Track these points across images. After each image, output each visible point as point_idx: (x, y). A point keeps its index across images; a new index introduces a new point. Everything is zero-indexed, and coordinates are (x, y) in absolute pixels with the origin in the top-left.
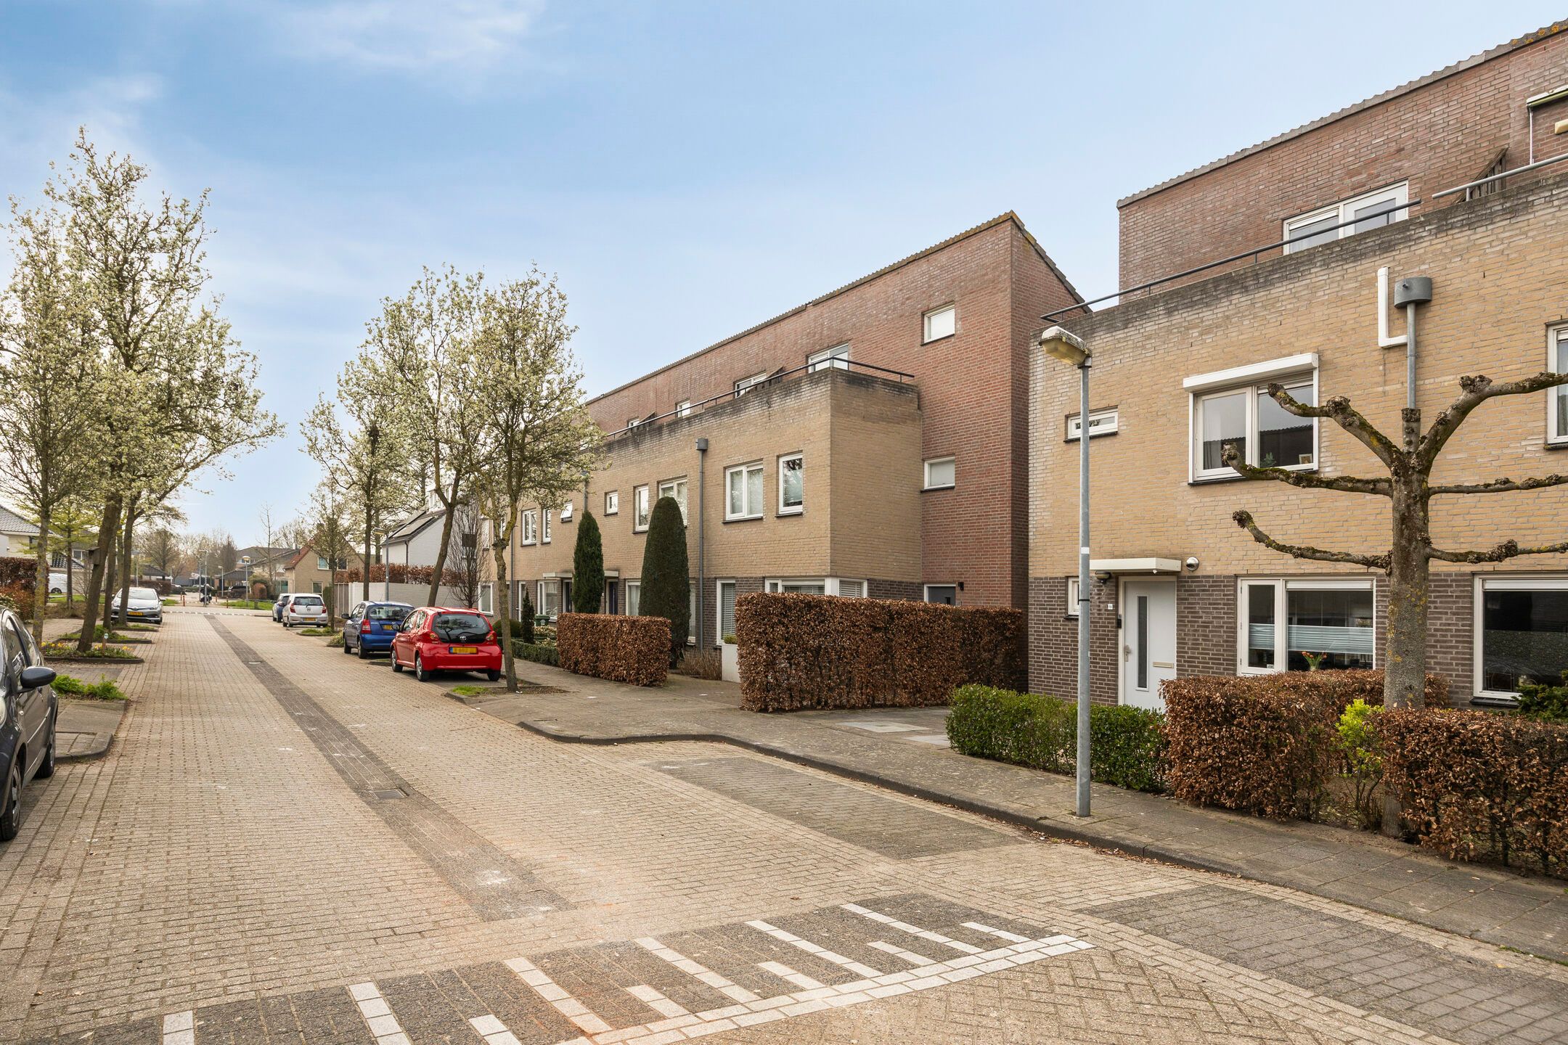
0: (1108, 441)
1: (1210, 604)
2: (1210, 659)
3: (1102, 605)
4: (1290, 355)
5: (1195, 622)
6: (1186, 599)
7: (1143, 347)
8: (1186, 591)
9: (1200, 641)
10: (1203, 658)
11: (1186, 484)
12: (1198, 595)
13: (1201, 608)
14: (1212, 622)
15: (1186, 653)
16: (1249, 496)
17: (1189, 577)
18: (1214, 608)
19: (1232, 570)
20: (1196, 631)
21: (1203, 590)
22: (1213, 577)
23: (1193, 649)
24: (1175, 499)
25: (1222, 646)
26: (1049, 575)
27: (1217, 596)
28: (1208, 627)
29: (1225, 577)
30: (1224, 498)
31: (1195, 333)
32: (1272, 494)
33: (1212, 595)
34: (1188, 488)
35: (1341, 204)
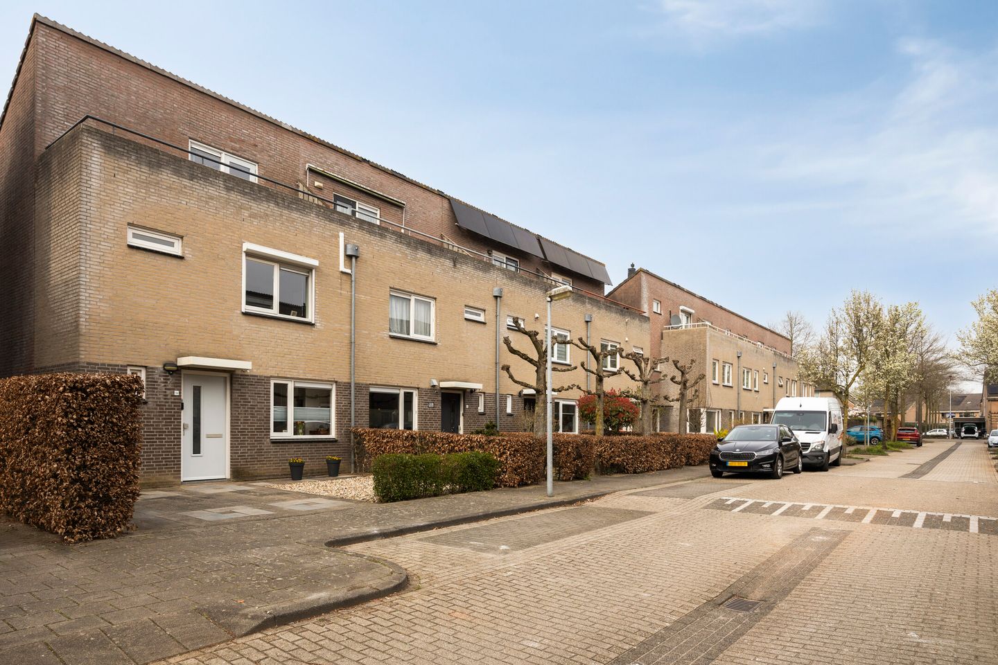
0: (175, 261)
1: (255, 394)
2: (255, 429)
3: (168, 392)
4: (301, 255)
5: (246, 405)
6: (240, 390)
7: (207, 203)
8: (240, 384)
9: (249, 418)
10: (251, 429)
11: (239, 312)
12: (248, 387)
13: (250, 396)
14: (257, 405)
15: (240, 426)
16: (279, 329)
17: (242, 375)
18: (258, 397)
19: (268, 373)
20: (246, 411)
21: (251, 385)
22: (257, 376)
23: (244, 423)
24: (231, 320)
25: (263, 420)
26: (107, 362)
27: (260, 388)
28: (254, 408)
29: (265, 377)
30: (264, 327)
31: (246, 214)
32: (291, 331)
33: (256, 388)
34: (241, 315)
35: (224, 153)
